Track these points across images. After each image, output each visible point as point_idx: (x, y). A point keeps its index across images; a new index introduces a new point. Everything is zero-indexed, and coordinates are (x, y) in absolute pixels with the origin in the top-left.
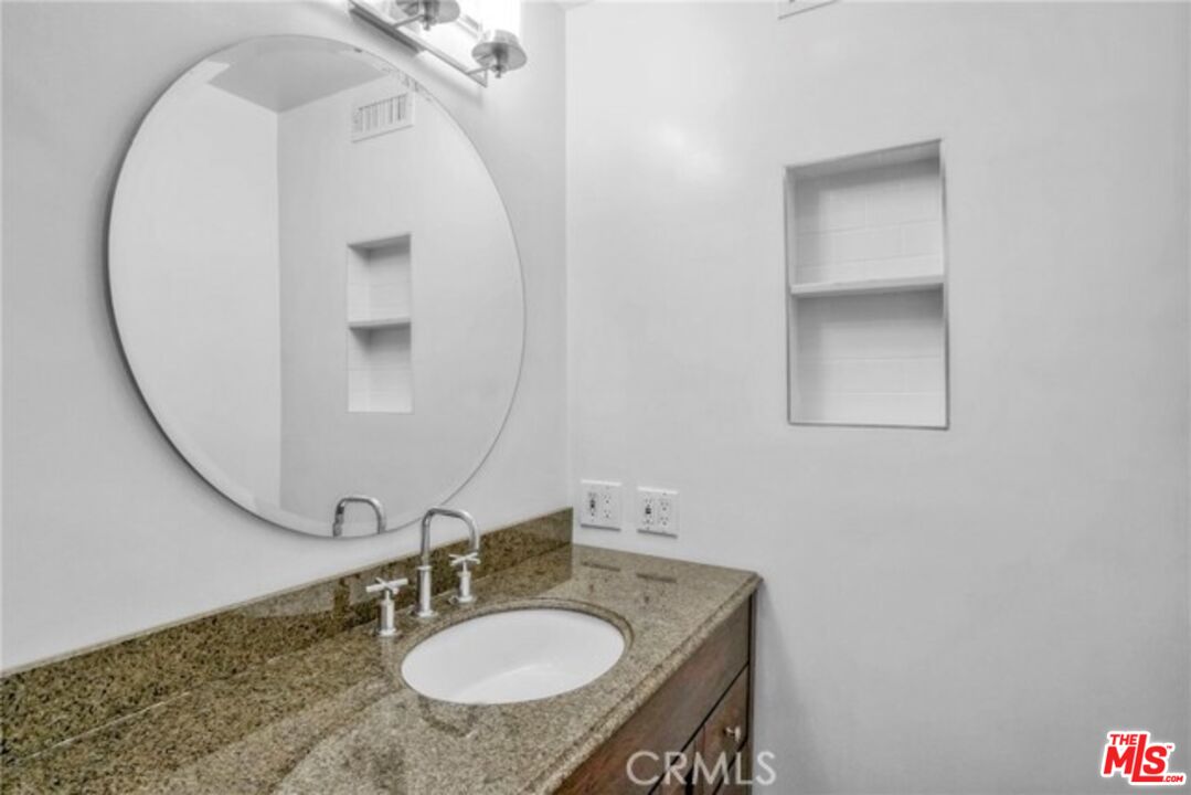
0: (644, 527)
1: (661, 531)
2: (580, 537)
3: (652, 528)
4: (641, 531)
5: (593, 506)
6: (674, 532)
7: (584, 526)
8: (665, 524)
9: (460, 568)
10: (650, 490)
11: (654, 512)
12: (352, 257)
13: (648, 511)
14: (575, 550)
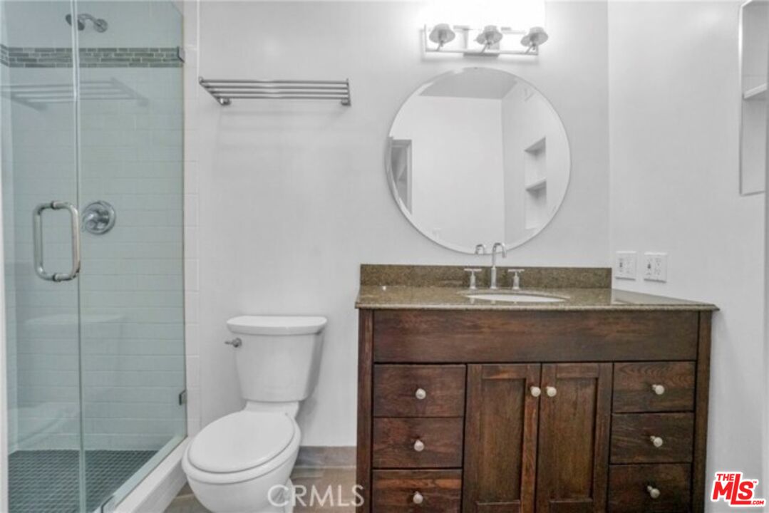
0: (647, 277)
1: (655, 279)
2: (615, 285)
3: (652, 278)
4: (646, 280)
5: (621, 266)
6: (663, 279)
7: (618, 278)
8: (659, 274)
9: (514, 274)
10: (651, 253)
11: (653, 267)
12: (527, 155)
13: (649, 267)
14: (613, 293)
